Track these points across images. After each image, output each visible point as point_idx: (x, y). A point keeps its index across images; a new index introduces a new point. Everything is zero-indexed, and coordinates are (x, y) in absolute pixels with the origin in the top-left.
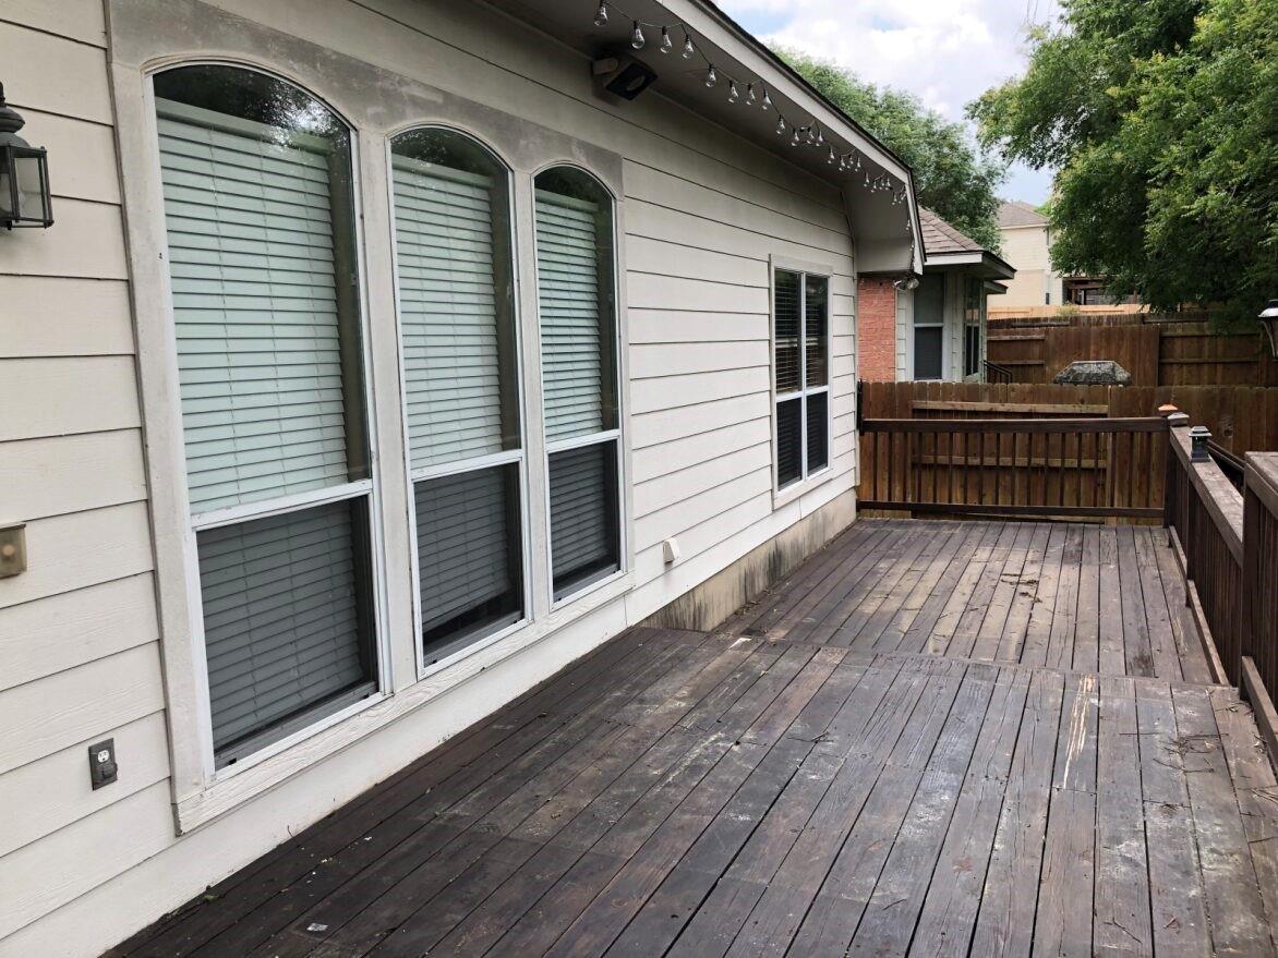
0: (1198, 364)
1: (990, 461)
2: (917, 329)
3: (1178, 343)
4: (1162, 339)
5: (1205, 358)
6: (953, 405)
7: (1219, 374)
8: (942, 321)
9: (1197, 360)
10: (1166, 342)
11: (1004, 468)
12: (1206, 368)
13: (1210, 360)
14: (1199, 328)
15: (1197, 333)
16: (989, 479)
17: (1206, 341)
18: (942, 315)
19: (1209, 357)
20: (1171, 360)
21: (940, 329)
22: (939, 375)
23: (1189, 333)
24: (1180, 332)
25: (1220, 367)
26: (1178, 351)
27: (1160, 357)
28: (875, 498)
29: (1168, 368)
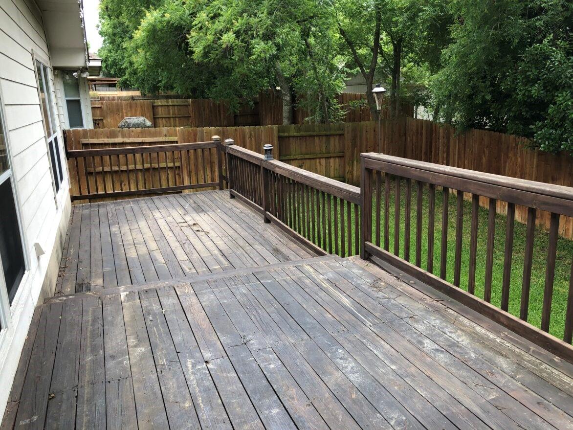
0: (168, 118)
1: (124, 168)
2: (68, 101)
3: (160, 109)
4: (153, 107)
5: (171, 115)
6: (103, 141)
7: (177, 122)
8: (79, 97)
9: (168, 116)
10: (155, 108)
11: (130, 171)
12: (172, 119)
13: (173, 116)
14: (168, 102)
15: (166, 104)
16: (124, 177)
17: (171, 108)
18: (79, 93)
19: (173, 115)
20: (158, 116)
21: (79, 101)
22: (82, 125)
23: (164, 104)
24: (160, 104)
25: (177, 119)
26: (161, 112)
27: (154, 115)
28: (81, 193)
29: (157, 120)
